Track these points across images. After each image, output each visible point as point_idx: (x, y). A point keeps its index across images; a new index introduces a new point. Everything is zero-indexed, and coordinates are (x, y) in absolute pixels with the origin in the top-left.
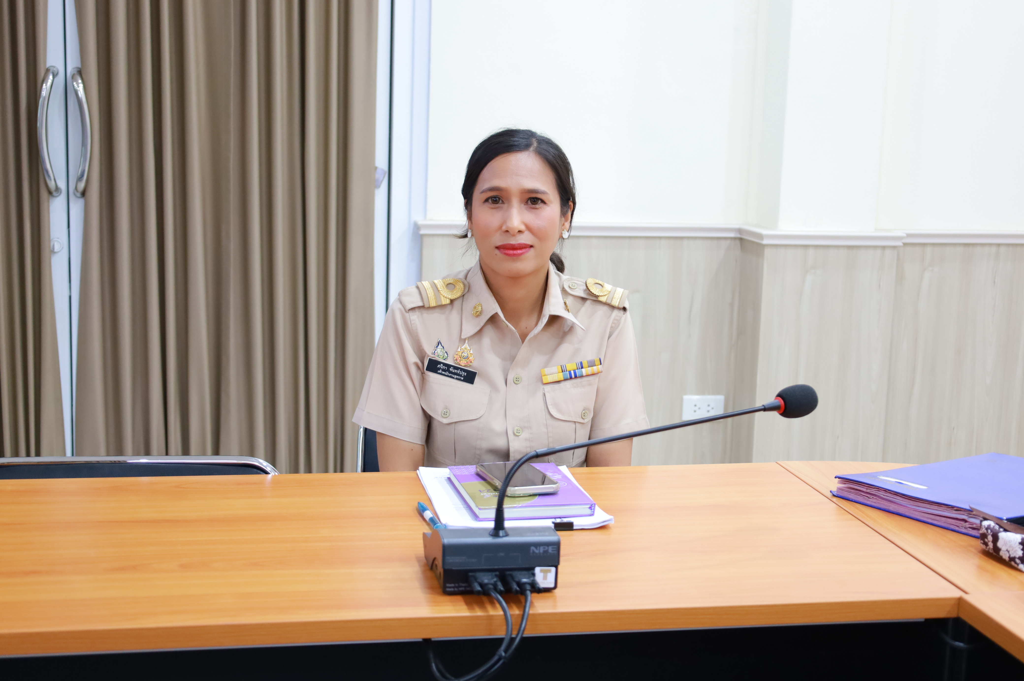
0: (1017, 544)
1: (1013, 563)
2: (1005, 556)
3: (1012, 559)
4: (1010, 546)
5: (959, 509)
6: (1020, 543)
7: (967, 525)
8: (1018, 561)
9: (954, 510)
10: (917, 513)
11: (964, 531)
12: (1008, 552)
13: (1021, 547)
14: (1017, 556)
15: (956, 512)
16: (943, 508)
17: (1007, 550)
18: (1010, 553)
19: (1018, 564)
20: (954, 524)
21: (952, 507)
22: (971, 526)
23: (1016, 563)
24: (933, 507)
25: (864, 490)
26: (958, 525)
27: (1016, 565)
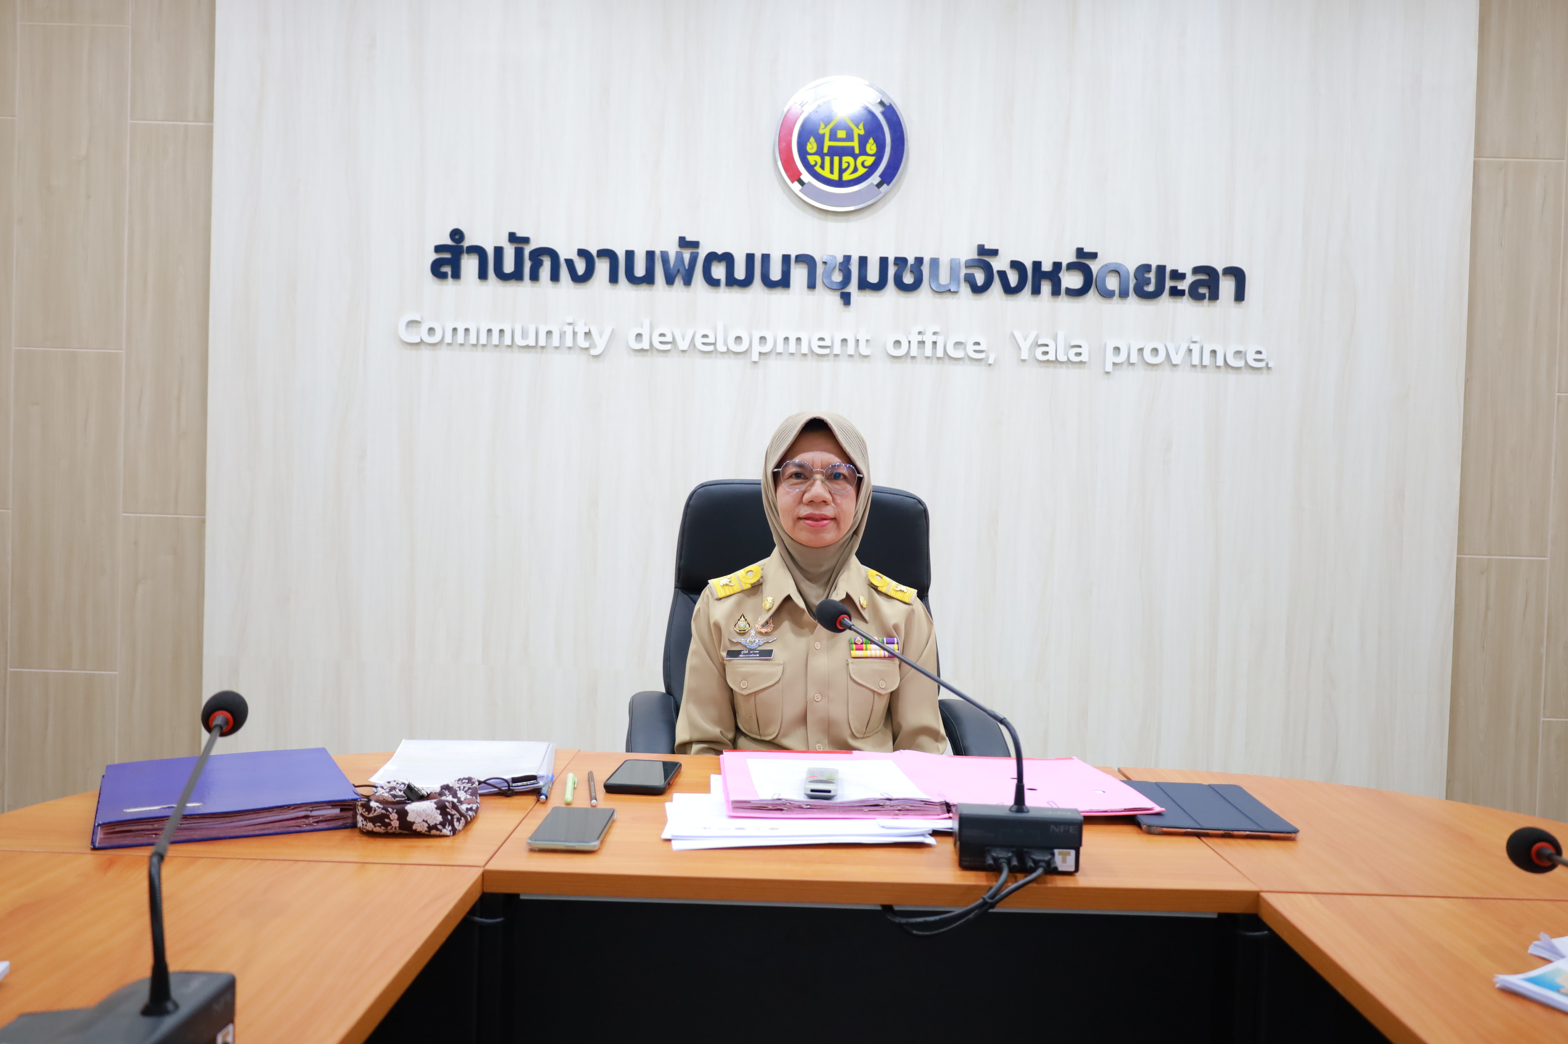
0: (434, 810)
1: (434, 832)
2: (423, 828)
3: (430, 828)
4: (427, 815)
5: (296, 806)
6: (437, 808)
7: (311, 820)
8: (440, 827)
9: (291, 810)
10: (237, 830)
11: (308, 828)
12: (426, 822)
13: (439, 811)
14: (438, 823)
15: (295, 811)
16: (276, 811)
17: (424, 821)
18: (429, 822)
19: (441, 831)
20: (293, 825)
21: (288, 807)
22: (316, 820)
23: (438, 829)
24: (262, 815)
25: (150, 827)
26: (298, 825)
27: (438, 833)
